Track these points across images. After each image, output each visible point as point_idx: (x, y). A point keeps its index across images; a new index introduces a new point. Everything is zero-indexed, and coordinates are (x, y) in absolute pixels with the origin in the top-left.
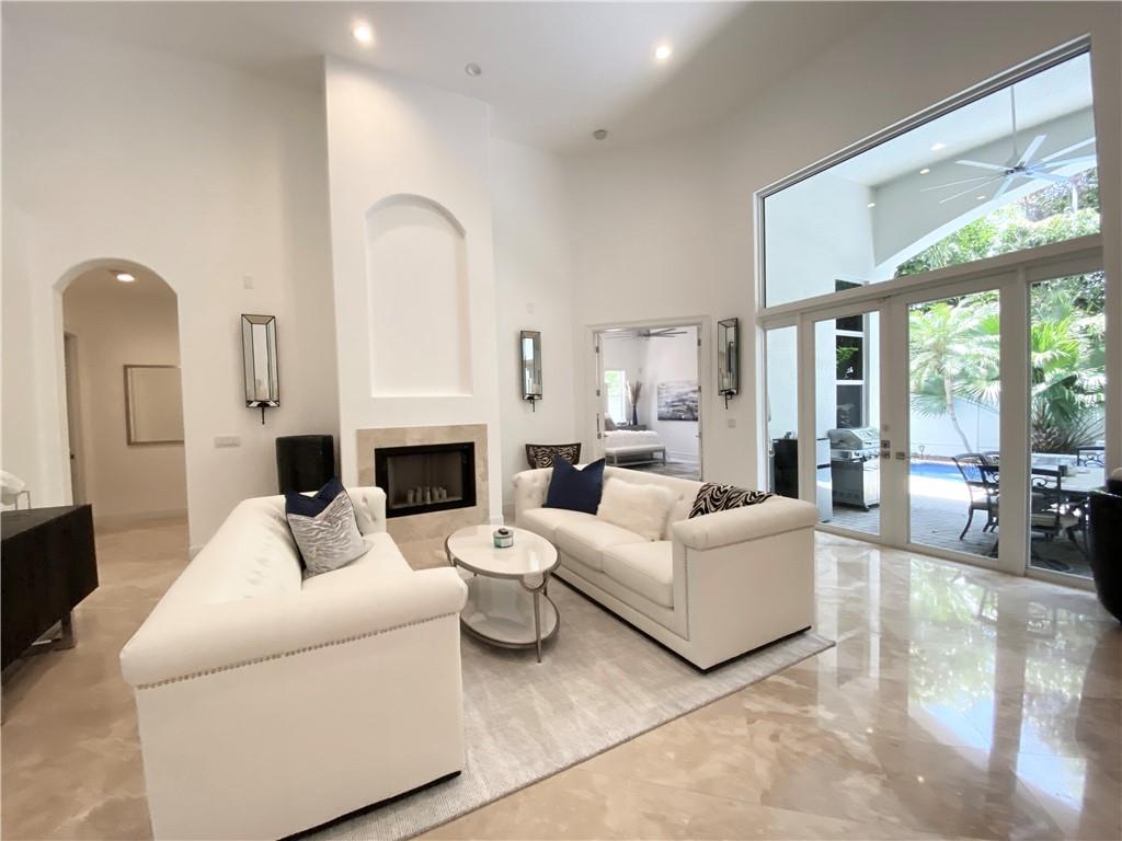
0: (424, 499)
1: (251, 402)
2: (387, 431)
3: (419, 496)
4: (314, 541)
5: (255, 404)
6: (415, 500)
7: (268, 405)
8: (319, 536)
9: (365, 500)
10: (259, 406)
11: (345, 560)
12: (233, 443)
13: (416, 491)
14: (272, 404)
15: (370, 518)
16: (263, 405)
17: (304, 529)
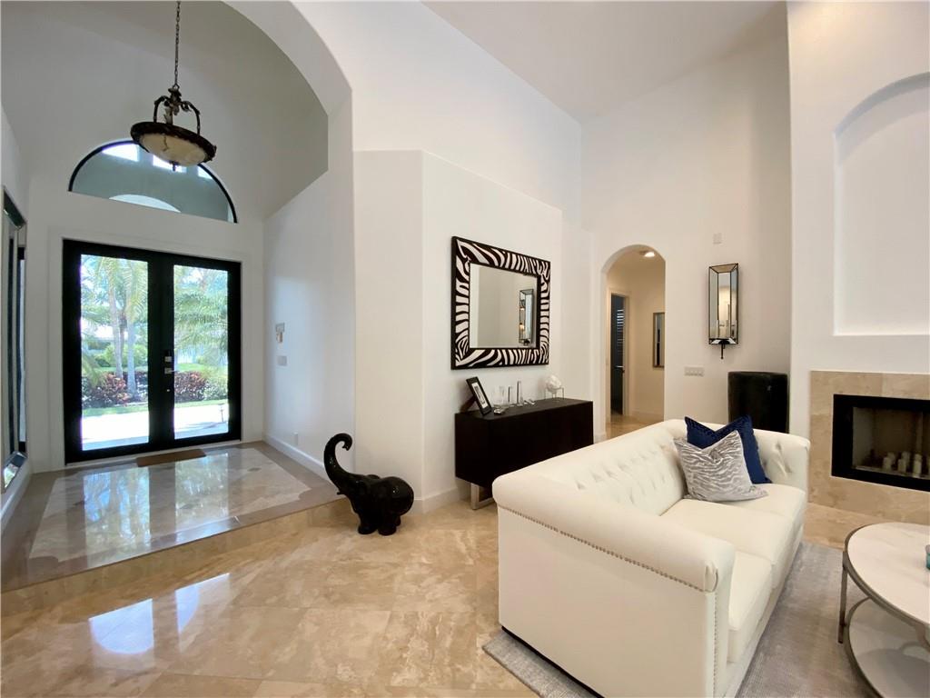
0: (910, 469)
1: (713, 340)
2: (855, 376)
3: (903, 464)
4: (693, 468)
5: (717, 342)
6: (895, 466)
7: (728, 343)
8: (697, 465)
9: (779, 447)
10: (720, 343)
11: (724, 497)
12: (698, 373)
13: (899, 456)
14: (731, 341)
15: (783, 468)
16: (724, 343)
17: (684, 454)
